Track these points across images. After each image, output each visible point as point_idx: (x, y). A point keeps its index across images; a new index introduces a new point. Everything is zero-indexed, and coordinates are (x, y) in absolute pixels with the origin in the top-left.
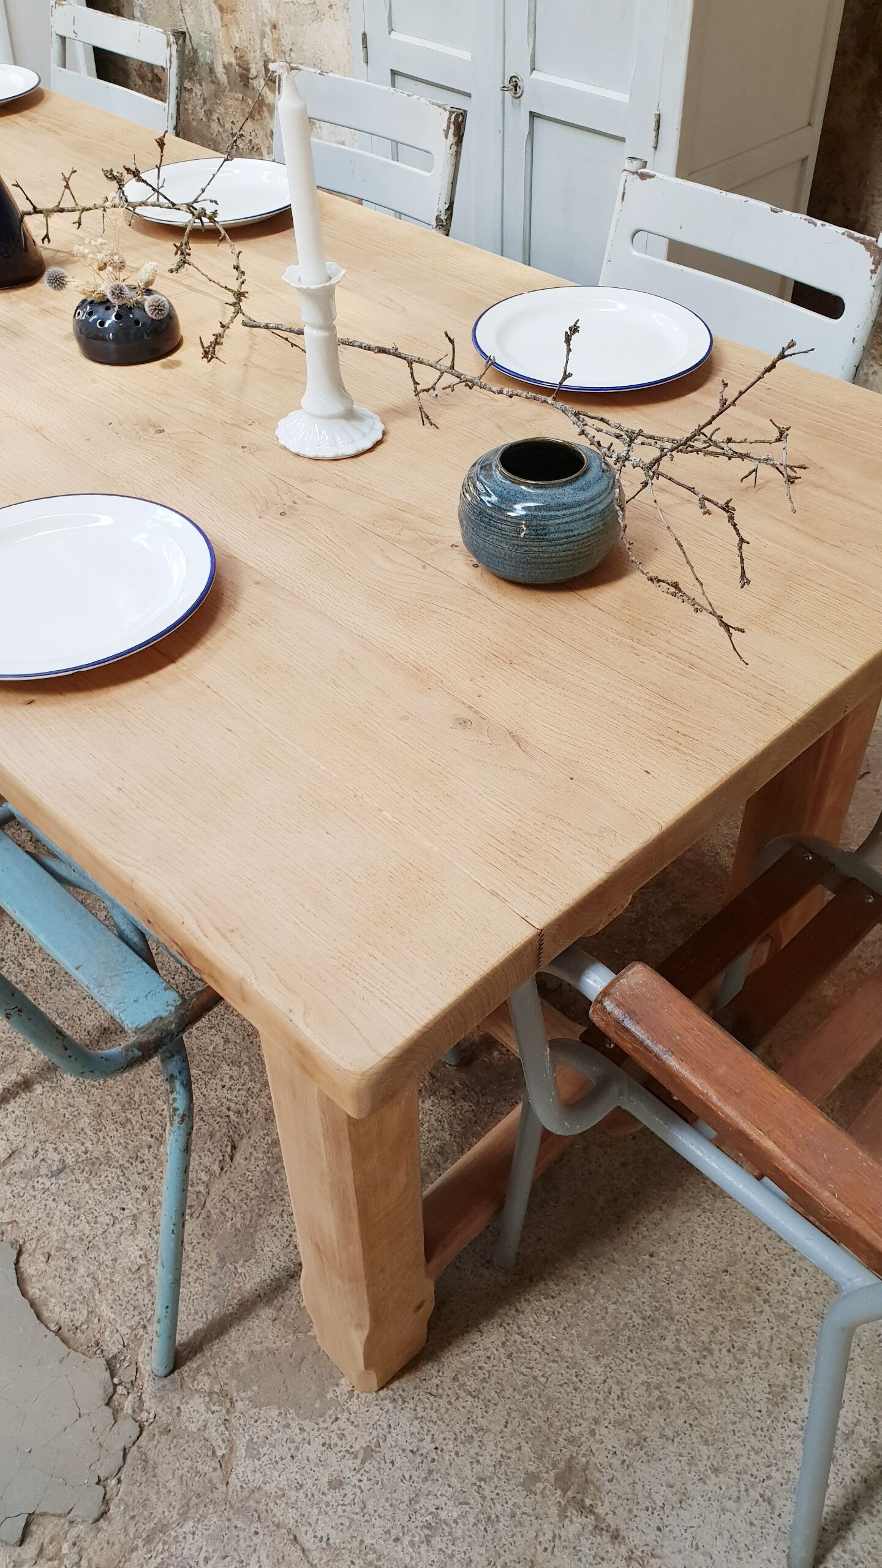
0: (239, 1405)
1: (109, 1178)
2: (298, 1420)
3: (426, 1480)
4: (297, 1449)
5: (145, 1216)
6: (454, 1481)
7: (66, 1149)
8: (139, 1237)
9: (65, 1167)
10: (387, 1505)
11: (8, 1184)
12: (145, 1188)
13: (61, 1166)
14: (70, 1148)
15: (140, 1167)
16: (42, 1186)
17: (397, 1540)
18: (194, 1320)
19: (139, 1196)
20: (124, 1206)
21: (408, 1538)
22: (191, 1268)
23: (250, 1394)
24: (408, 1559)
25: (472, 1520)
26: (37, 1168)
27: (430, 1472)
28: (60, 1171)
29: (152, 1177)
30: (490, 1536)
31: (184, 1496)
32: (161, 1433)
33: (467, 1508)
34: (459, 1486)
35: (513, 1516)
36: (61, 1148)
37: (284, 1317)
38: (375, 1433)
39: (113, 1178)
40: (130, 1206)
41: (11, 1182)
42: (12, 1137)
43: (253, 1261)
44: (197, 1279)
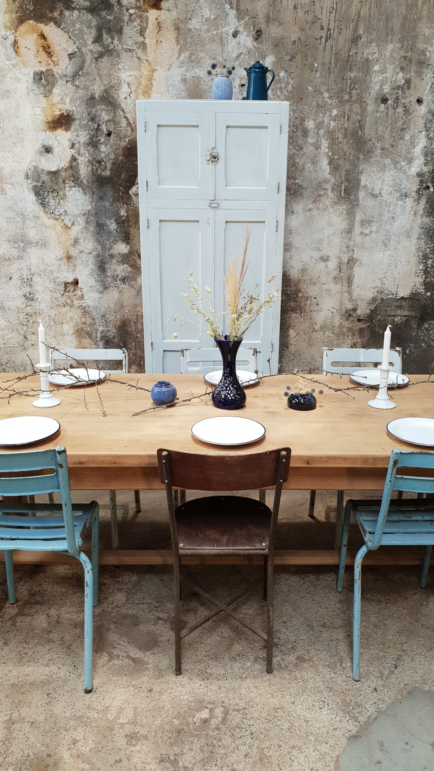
7: (389, 662)
9: (395, 665)
16: (399, 672)
26: (390, 670)
36: (387, 662)
41: (391, 677)
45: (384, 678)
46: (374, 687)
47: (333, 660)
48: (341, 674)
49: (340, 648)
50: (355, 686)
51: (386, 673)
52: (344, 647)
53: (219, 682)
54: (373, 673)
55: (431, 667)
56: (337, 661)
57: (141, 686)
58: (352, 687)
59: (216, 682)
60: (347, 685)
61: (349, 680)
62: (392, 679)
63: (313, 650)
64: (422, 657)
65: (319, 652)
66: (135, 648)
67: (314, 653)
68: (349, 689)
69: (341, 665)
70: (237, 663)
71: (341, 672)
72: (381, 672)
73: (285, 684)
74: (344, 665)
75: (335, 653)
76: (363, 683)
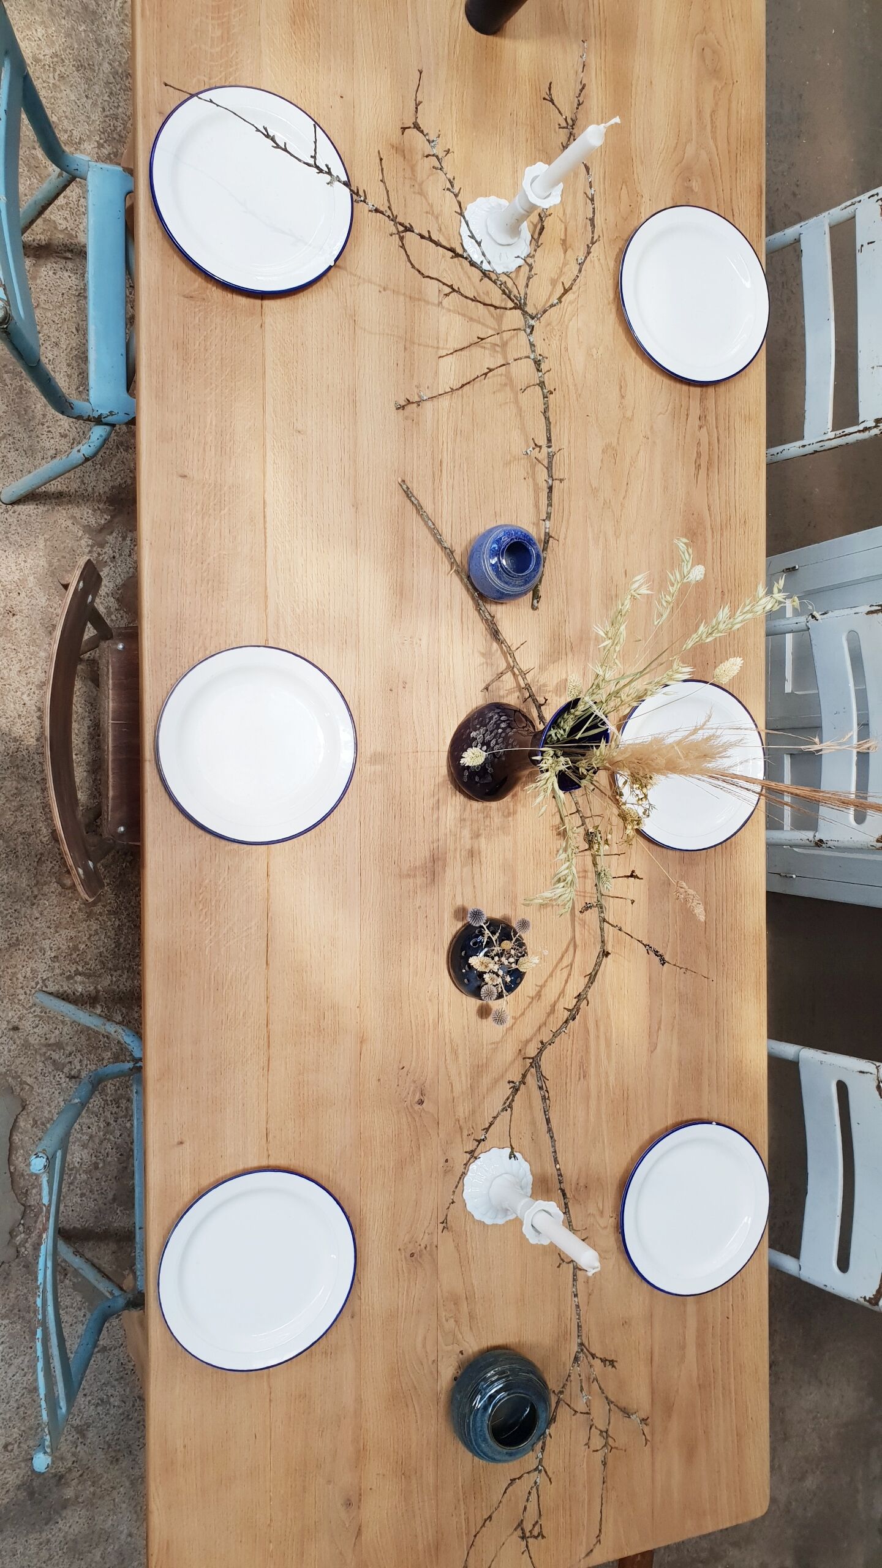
0: (67, 1282)
1: (95, 1103)
2: (86, 1310)
3: (117, 1380)
4: (76, 1323)
5: (97, 1140)
6: (128, 1390)
7: (87, 1065)
8: (86, 1151)
9: (78, 1077)
10: (93, 1378)
11: (43, 1062)
12: (108, 1124)
13: (77, 1074)
14: (89, 1066)
15: (115, 1109)
16: (59, 1080)
17: (85, 1395)
18: (79, 1221)
19: (102, 1126)
20: (91, 1126)
21: (90, 1398)
22: (97, 1191)
23: (75, 1280)
24: (83, 1407)
25: (121, 1411)
26: (64, 1065)
27: (122, 1378)
28: (74, 1077)
29: (116, 1121)
30: (122, 1423)
31: (13, 1306)
32: (24, 1266)
33: (123, 1405)
34: (128, 1393)
35: (139, 1422)
36: (85, 1062)
37: (119, 1254)
38: (113, 1343)
39: (97, 1105)
40: (94, 1129)
41: (46, 1062)
42: (64, 1033)
43: (128, 1212)
44: (95, 1200)
45: (44, 1050)
46: (21, 1027)
47: (90, 959)
48: (53, 969)
49: (125, 976)
50: (23, 992)
51: (55, 1056)
52: (128, 984)
53: (34, 740)
54: (57, 1032)
55: (77, 1143)
56: (89, 967)
57: (23, 594)
58: (20, 985)
59: (33, 734)
60: (25, 977)
61: (37, 983)
62: (41, 1064)
63: (117, 923)
64: (102, 1133)
65: (112, 934)
66: (127, 576)
67: (109, 923)
68: (15, 979)
69: (77, 973)
70: (85, 774)
71: (58, 971)
72: (59, 1046)
73: (27, 863)
74: (79, 978)
75: (110, 965)
76: (31, 1007)
